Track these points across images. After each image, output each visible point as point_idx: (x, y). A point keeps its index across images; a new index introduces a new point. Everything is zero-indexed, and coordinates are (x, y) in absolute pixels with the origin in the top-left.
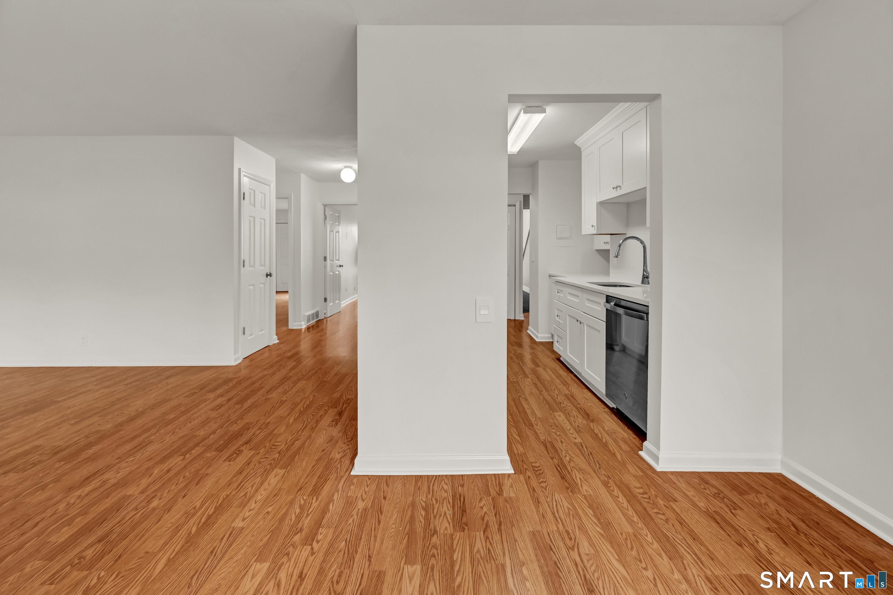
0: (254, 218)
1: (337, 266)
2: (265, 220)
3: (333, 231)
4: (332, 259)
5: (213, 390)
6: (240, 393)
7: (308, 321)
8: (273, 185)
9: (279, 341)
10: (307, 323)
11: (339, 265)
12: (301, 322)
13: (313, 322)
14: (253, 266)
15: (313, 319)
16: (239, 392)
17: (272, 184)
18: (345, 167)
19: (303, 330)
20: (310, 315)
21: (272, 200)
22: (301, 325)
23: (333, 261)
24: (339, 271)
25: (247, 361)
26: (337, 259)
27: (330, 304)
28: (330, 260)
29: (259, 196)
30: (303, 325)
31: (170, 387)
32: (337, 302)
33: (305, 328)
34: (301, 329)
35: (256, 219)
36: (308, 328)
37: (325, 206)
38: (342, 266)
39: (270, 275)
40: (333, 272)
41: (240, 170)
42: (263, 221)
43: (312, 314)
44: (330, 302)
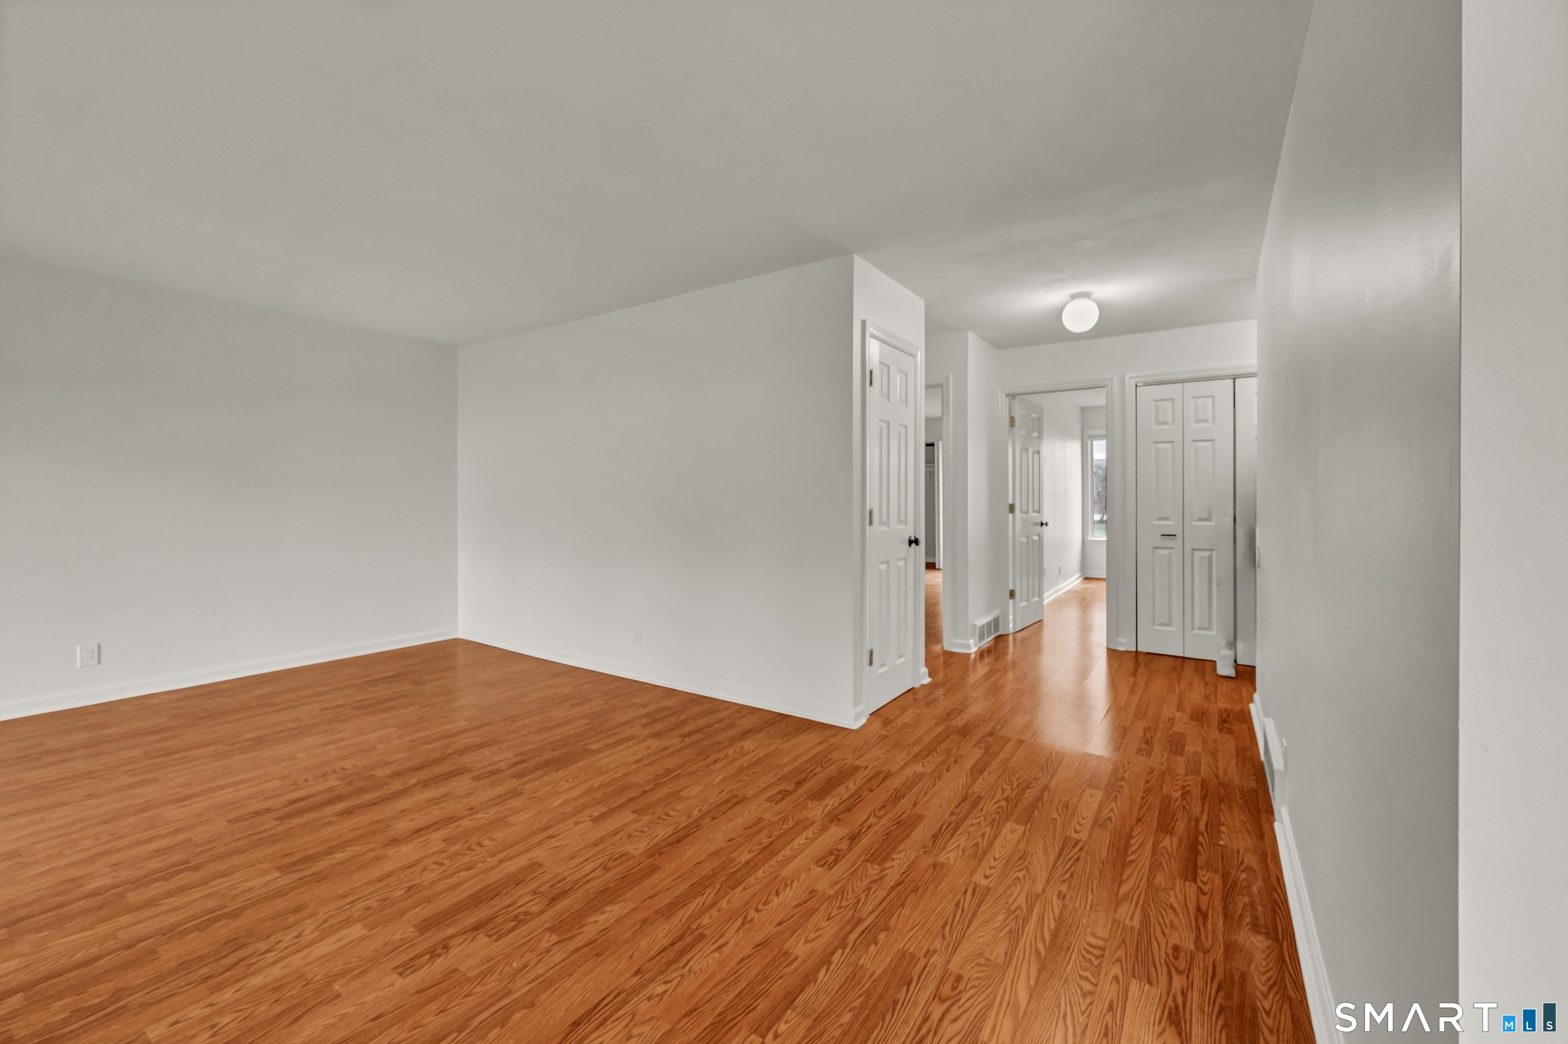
0: (888, 423)
1: (1036, 524)
2: (906, 427)
3: (1027, 450)
4: (1024, 509)
5: (820, 794)
6: (872, 820)
7: (982, 637)
8: (920, 356)
9: (930, 680)
10: (979, 642)
11: (1039, 521)
12: (968, 639)
13: (988, 640)
14: (887, 523)
15: (989, 633)
16: (868, 818)
17: (919, 352)
18: (1074, 297)
19: (973, 656)
20: (984, 626)
21: (919, 388)
22: (968, 646)
23: (1027, 512)
24: (1039, 535)
25: (877, 724)
26: (1035, 509)
27: (1022, 604)
28: (1022, 512)
29: (897, 381)
30: (972, 647)
31: (744, 761)
32: (1036, 599)
33: (976, 652)
34: (969, 655)
35: (891, 425)
36: (982, 654)
37: (1012, 396)
38: (1047, 524)
39: (916, 542)
40: (1027, 537)
41: (864, 323)
42: (903, 430)
43: (987, 624)
44: (1021, 601)
